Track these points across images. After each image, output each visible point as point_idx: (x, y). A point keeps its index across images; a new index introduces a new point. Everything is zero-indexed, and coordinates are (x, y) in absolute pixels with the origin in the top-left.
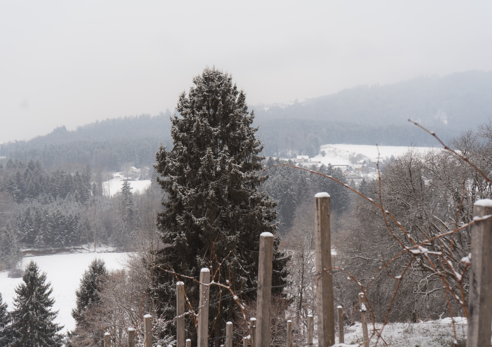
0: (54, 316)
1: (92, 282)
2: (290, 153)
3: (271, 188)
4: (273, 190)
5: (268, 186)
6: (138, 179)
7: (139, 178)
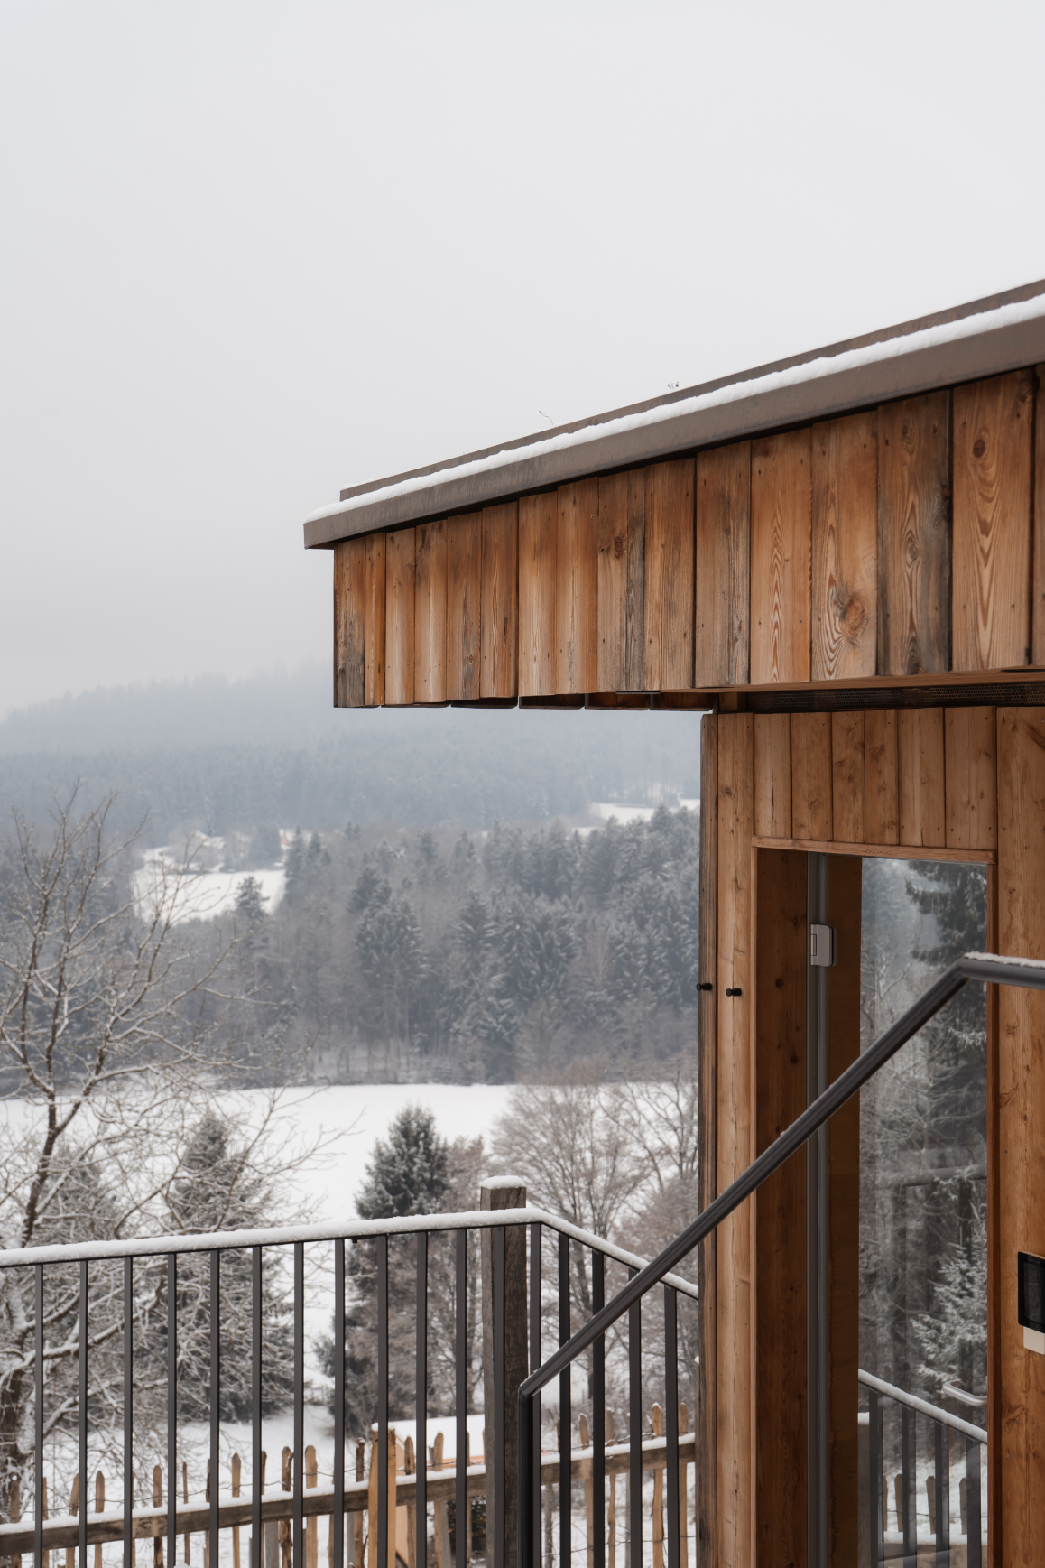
0: (272, 1272)
1: (405, 1175)
2: (658, 793)
3: (679, 897)
4: (685, 902)
5: (672, 892)
6: (217, 868)
7: (222, 865)
